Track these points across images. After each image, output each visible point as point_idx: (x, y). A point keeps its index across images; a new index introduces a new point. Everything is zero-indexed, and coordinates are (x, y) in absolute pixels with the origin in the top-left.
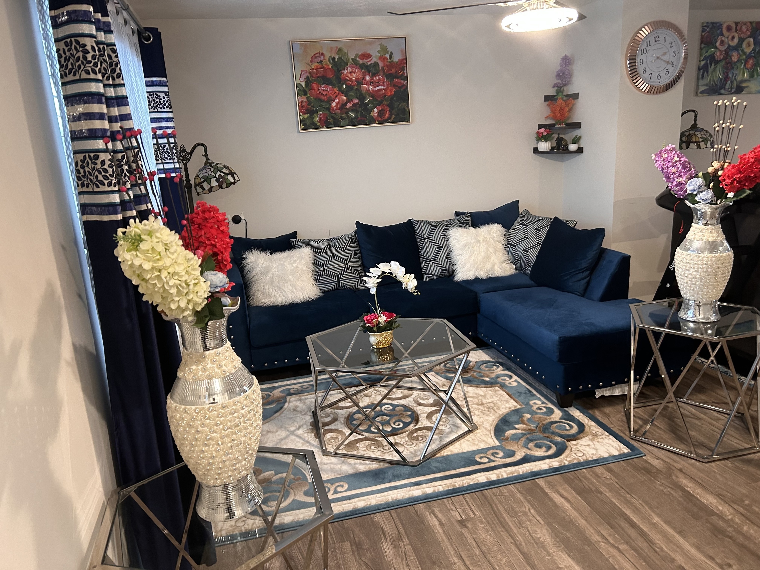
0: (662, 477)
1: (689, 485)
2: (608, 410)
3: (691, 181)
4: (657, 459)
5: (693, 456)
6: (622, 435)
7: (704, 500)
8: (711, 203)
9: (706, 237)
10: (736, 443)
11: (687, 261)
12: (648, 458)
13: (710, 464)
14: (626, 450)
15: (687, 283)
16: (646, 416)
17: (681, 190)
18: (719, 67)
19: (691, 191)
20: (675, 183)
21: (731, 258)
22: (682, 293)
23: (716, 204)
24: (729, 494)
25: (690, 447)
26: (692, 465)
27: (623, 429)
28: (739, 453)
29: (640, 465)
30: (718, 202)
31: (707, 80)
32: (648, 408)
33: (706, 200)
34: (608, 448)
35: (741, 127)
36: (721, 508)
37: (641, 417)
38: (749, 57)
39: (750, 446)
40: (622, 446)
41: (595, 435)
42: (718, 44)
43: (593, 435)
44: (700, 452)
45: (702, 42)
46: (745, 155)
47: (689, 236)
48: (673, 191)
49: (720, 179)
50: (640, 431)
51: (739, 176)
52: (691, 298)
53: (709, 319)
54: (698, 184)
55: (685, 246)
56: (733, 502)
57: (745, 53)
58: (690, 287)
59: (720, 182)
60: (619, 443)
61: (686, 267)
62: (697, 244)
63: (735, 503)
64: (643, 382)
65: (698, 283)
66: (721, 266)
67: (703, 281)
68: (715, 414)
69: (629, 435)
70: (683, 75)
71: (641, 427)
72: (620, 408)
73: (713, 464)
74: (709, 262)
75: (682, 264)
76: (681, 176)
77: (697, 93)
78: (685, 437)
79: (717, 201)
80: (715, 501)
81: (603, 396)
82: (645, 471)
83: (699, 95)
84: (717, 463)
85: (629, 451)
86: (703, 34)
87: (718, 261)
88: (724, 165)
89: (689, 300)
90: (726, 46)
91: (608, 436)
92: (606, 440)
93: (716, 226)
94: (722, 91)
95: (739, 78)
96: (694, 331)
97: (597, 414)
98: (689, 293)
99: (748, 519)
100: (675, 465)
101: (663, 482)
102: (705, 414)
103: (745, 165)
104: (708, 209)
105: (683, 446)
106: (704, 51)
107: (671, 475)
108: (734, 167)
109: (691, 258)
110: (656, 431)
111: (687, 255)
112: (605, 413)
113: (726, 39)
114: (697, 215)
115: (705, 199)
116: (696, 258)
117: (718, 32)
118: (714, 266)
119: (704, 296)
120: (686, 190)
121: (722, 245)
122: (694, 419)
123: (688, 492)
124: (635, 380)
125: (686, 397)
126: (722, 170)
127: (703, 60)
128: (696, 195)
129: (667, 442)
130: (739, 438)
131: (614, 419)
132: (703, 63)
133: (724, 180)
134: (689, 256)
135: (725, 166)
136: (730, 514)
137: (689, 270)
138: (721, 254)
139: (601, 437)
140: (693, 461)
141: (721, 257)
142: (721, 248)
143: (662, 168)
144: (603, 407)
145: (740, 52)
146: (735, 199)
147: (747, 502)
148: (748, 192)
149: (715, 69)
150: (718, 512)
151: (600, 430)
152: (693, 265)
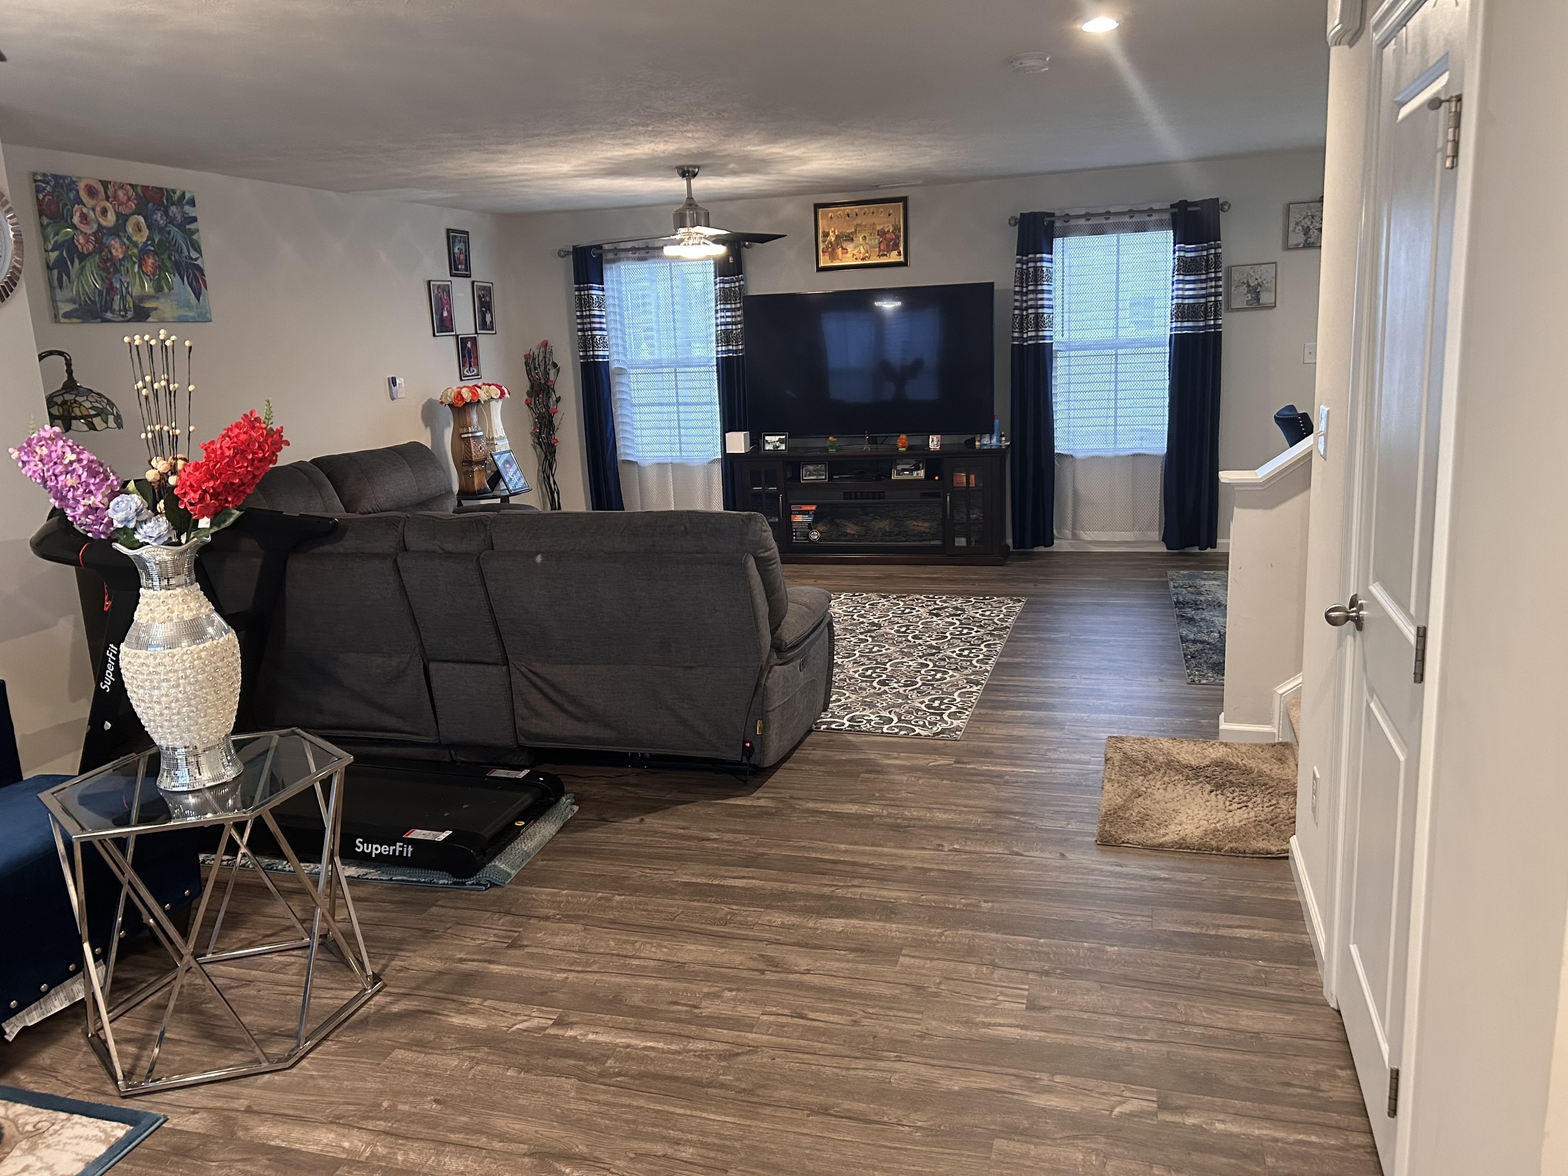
0: (216, 1147)
1: (275, 1131)
2: (45, 1057)
3: (115, 500)
4: (194, 1113)
5: (265, 1066)
6: (101, 1100)
7: (312, 1148)
8: (169, 543)
9: (176, 613)
10: (330, 998)
11: (151, 669)
12: (175, 1121)
13: (299, 1065)
14: (119, 1130)
15: (161, 715)
16: (139, 1030)
17: (98, 521)
18: (89, 266)
19: (121, 522)
20: (82, 509)
21: (235, 646)
22: (155, 737)
23: (179, 544)
24: (352, 1108)
25: (253, 1052)
26: (265, 1087)
27: (97, 1085)
28: (344, 1016)
29: (163, 1148)
30: (183, 539)
31: (72, 291)
32: (139, 1008)
33: (159, 537)
34: (76, 1149)
35: (191, 388)
36: (346, 1145)
37: (129, 1036)
38: (144, 252)
39: (356, 993)
40: (108, 1125)
41: (37, 1133)
42: (76, 220)
43: (29, 1136)
44: (273, 1050)
45: (41, 214)
46: (213, 443)
47: (140, 615)
48: (81, 525)
49: (175, 492)
50: (138, 1071)
51: (211, 484)
52: (178, 744)
53: (222, 776)
54: (134, 507)
55: (138, 638)
56: (364, 1118)
57: (135, 244)
58: (170, 720)
59: (177, 499)
60: (100, 1123)
61: (152, 681)
62: (161, 631)
63: (368, 1118)
64: (113, 956)
65: (184, 710)
66: (220, 664)
67: (193, 702)
68: (276, 958)
69: (115, 1093)
70: (22, 277)
71: (138, 1058)
72: (76, 1038)
73: (304, 1063)
74: (196, 662)
75: (141, 677)
76: (91, 492)
77: (56, 316)
78: (236, 1034)
79: (179, 537)
80: (332, 1136)
81: (25, 1030)
82: (177, 1155)
83: (63, 320)
84: (311, 1055)
85: (129, 1128)
86: (41, 197)
87: (213, 656)
88: (175, 465)
89: (174, 749)
90: (95, 226)
91: (68, 1119)
92: (67, 1133)
93: (191, 588)
94: (109, 315)
95: (136, 290)
96: (200, 810)
97: (24, 1079)
98: (171, 733)
99: (397, 1136)
100: (235, 1104)
101: (221, 1157)
102: (257, 967)
103: (218, 462)
104: (165, 555)
105: (237, 1057)
106: (50, 231)
107: (233, 1133)
108: (197, 467)
109: (158, 660)
110: (172, 1053)
111: (147, 657)
112: (43, 1069)
113: (91, 213)
114: (145, 568)
115: (155, 535)
116: (167, 660)
117: (72, 196)
118: (208, 669)
119: (202, 733)
120: (111, 522)
121: (211, 623)
122: (242, 986)
123: (278, 1148)
124: (96, 958)
125: (211, 948)
126: (172, 474)
127: (53, 250)
128: (135, 529)
129: (203, 1064)
130: (333, 986)
131: (68, 1072)
132: (54, 255)
133: (185, 494)
134: (151, 658)
135: (180, 467)
136: (367, 1147)
137: (159, 688)
138: (215, 642)
139: (51, 1131)
140: (267, 1076)
141: (216, 647)
142: (210, 630)
143: (43, 478)
144: (34, 1054)
145: (125, 240)
146: (215, 529)
147: (385, 1104)
148: (237, 513)
149: (82, 269)
150: (344, 1156)
151: (43, 1116)
152: (166, 673)
